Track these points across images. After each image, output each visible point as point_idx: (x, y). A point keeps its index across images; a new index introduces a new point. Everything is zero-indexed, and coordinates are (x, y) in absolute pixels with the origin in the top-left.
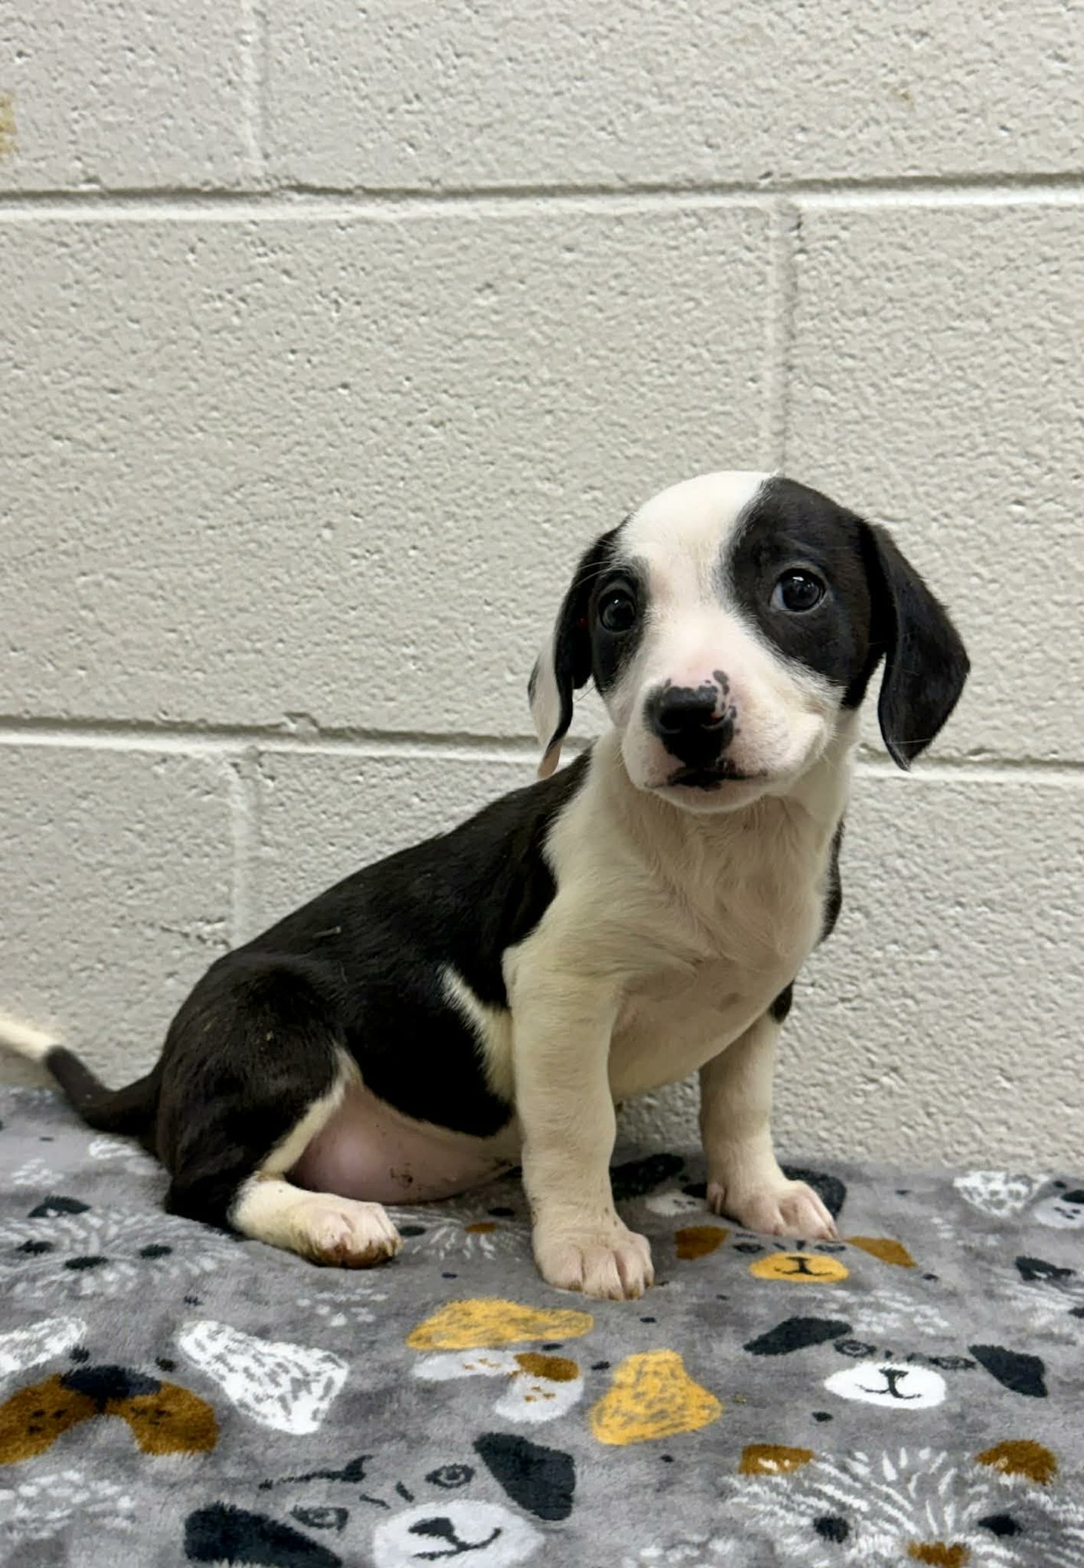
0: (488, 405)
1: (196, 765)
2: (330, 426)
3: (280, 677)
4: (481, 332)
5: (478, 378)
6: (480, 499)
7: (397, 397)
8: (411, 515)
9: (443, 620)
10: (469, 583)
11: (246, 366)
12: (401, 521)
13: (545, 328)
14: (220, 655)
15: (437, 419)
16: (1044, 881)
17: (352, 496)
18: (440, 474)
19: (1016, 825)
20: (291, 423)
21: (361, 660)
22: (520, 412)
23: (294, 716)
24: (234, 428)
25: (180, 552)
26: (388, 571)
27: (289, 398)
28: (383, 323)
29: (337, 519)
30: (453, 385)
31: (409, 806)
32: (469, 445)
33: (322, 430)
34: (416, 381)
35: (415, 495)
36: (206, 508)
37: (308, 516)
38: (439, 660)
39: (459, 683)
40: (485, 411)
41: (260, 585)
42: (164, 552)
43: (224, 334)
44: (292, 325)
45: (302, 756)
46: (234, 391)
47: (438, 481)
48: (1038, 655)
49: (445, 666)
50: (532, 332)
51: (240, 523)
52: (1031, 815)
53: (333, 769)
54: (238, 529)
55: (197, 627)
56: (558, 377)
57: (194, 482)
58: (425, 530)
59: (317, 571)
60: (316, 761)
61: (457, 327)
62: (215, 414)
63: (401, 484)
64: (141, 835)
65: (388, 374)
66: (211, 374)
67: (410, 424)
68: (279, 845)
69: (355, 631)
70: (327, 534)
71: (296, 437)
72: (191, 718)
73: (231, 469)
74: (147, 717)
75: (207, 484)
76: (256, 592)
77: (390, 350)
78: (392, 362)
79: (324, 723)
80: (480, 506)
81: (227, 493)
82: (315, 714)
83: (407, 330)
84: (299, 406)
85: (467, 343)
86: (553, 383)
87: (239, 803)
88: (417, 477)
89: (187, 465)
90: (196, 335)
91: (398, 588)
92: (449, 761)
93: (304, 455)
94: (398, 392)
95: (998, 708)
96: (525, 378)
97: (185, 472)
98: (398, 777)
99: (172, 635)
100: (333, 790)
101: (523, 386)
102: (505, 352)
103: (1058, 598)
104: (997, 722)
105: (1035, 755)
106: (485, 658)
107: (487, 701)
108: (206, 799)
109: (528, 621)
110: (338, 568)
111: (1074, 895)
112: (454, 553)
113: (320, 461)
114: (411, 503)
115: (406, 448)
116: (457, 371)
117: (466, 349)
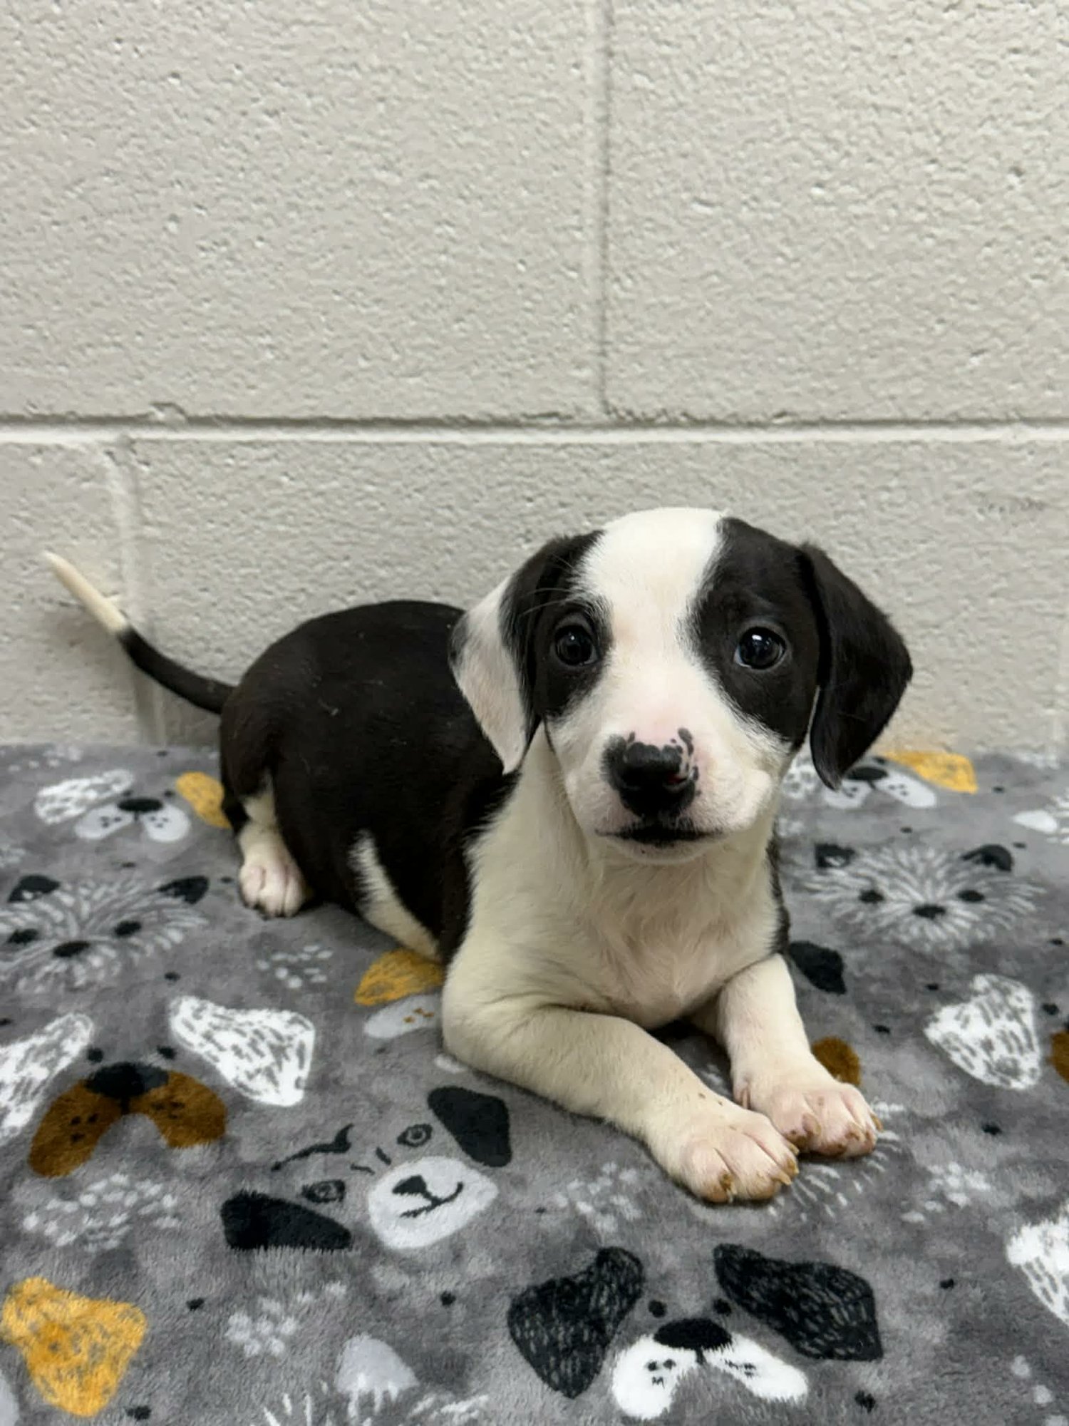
0: (321, 94)
1: (71, 455)
2: (165, 117)
3: (142, 369)
4: (308, 18)
5: (309, 65)
6: (320, 189)
7: (228, 86)
8: (254, 206)
9: (295, 310)
10: (317, 274)
11: (72, 57)
12: (245, 212)
13: (371, 13)
14: (81, 349)
15: (271, 107)
16: (834, 523)
17: (194, 188)
18: (279, 165)
19: (812, 478)
20: (124, 114)
21: (220, 350)
22: (352, 101)
23: (161, 406)
24: (67, 121)
25: (28, 249)
26: (238, 263)
27: (119, 89)
28: (207, 9)
29: (180, 211)
30: (283, 72)
31: (279, 485)
32: (305, 135)
33: (157, 121)
34: (248, 69)
35: (256, 186)
36: (47, 202)
37: (152, 210)
38: (296, 349)
39: (316, 370)
40: (318, 100)
41: (112, 280)
42: (13, 250)
43: (46, 24)
44: (115, 13)
45: (172, 443)
46: (63, 83)
47: (278, 171)
48: (833, 327)
49: (302, 355)
50: (359, 18)
51: (84, 218)
52: (824, 468)
53: (204, 454)
54: (83, 224)
55: (54, 322)
56: (387, 63)
57: (34, 178)
58: (269, 221)
59: (167, 264)
60: (188, 446)
61: (283, 13)
62: (46, 108)
63: (241, 175)
64: (28, 522)
65: (217, 62)
66: (37, 67)
67: (244, 114)
68: (161, 525)
69: (211, 323)
70: (172, 226)
71: (131, 129)
72: (61, 410)
73: (69, 163)
74: (15, 410)
75: (46, 179)
76: (109, 287)
77: (217, 38)
78: (221, 50)
79: (191, 411)
80: (320, 196)
81: (68, 188)
82: (181, 404)
83: (233, 17)
84: (131, 97)
85: (295, 29)
86: (383, 70)
87: (117, 487)
88: (256, 168)
89: (24, 161)
90: (17, 25)
91: (248, 279)
92: (313, 443)
93: (141, 147)
94: (230, 81)
95: (799, 376)
96: (355, 65)
97: (22, 168)
98: (267, 459)
99: (30, 332)
100: (207, 473)
101: (354, 73)
102: (333, 38)
103: (852, 274)
104: (796, 389)
105: (829, 416)
106: (339, 345)
107: (344, 387)
108: (85, 485)
109: (376, 309)
110: (188, 261)
111: (857, 533)
112: (299, 243)
113: (158, 153)
114: (254, 194)
115: (242, 138)
116: (288, 59)
117: (293, 35)
